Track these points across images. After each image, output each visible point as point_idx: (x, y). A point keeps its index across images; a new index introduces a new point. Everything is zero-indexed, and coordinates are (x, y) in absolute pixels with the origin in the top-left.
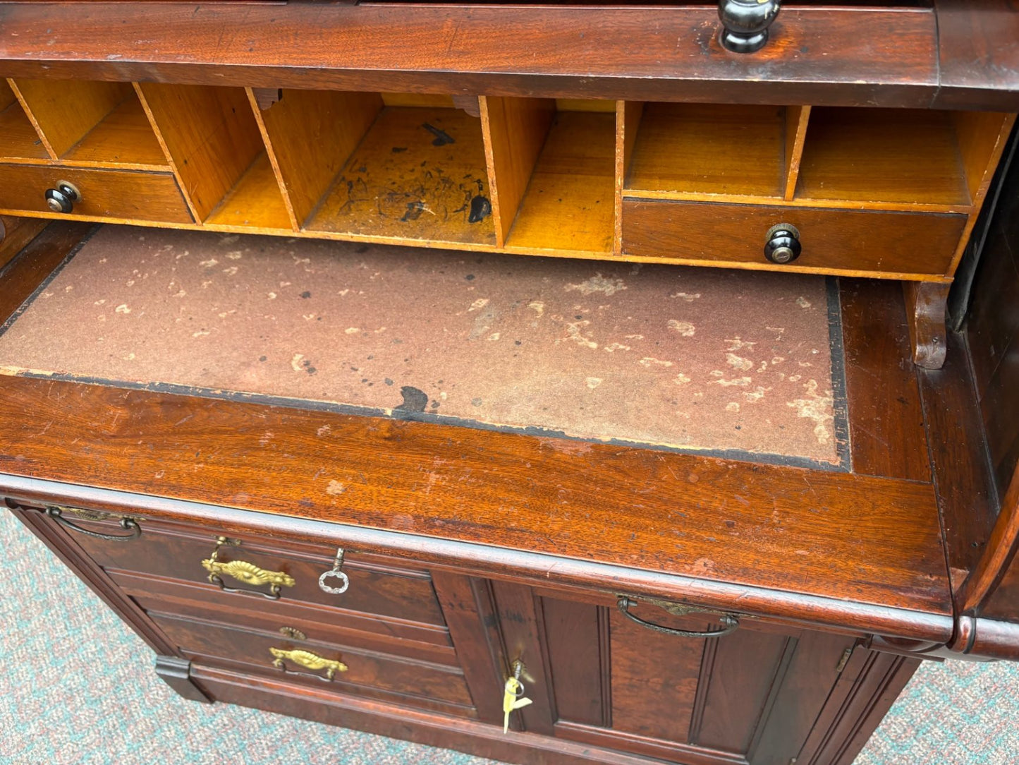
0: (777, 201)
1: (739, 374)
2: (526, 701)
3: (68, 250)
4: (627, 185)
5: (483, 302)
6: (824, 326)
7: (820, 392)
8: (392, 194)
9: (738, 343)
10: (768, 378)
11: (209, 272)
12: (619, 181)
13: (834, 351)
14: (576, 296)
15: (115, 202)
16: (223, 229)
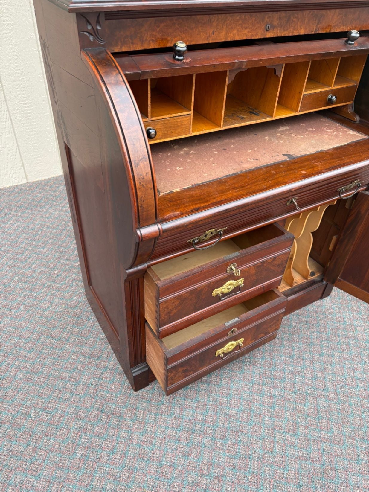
0: (330, 88)
1: (333, 132)
4: (305, 90)
6: (332, 122)
7: (348, 130)
9: (324, 128)
10: (338, 131)
13: (340, 124)
15: (166, 132)
16: (198, 133)
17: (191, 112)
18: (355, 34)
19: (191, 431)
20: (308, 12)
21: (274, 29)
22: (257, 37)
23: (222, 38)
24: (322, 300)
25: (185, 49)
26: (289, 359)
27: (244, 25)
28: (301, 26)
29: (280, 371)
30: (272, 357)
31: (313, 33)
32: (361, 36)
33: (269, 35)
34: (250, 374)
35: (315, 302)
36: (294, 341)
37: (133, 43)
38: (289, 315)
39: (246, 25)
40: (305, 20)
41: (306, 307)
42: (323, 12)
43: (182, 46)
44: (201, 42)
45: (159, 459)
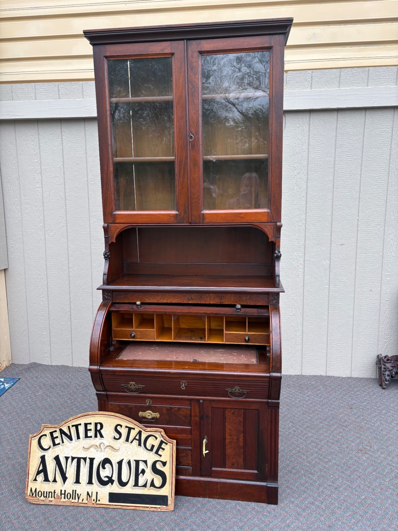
0: (245, 333)
1: (243, 357)
2: (207, 451)
3: (124, 348)
4: (225, 331)
5: (202, 352)
6: (255, 354)
7: (255, 359)
8: (186, 337)
9: (243, 355)
10: (247, 358)
11: (154, 349)
12: (224, 330)
13: (257, 356)
14: (218, 351)
15: (141, 336)
16: (159, 340)
17: (155, 330)
18: (239, 306)
19: (106, 521)
20: (213, 294)
21: (193, 300)
22: (184, 303)
23: (165, 301)
24: (267, 505)
25: (140, 304)
26: (199, 522)
27: (175, 297)
28: (210, 300)
29: (186, 525)
30: (191, 515)
31: (219, 303)
32: (242, 307)
33: (190, 302)
34: (167, 516)
35: (261, 504)
36: (215, 515)
37: (124, 300)
38: (231, 501)
39: (177, 297)
40: (211, 298)
41: (250, 503)
42: (224, 295)
43: (138, 303)
44: (155, 302)
45: (80, 522)
